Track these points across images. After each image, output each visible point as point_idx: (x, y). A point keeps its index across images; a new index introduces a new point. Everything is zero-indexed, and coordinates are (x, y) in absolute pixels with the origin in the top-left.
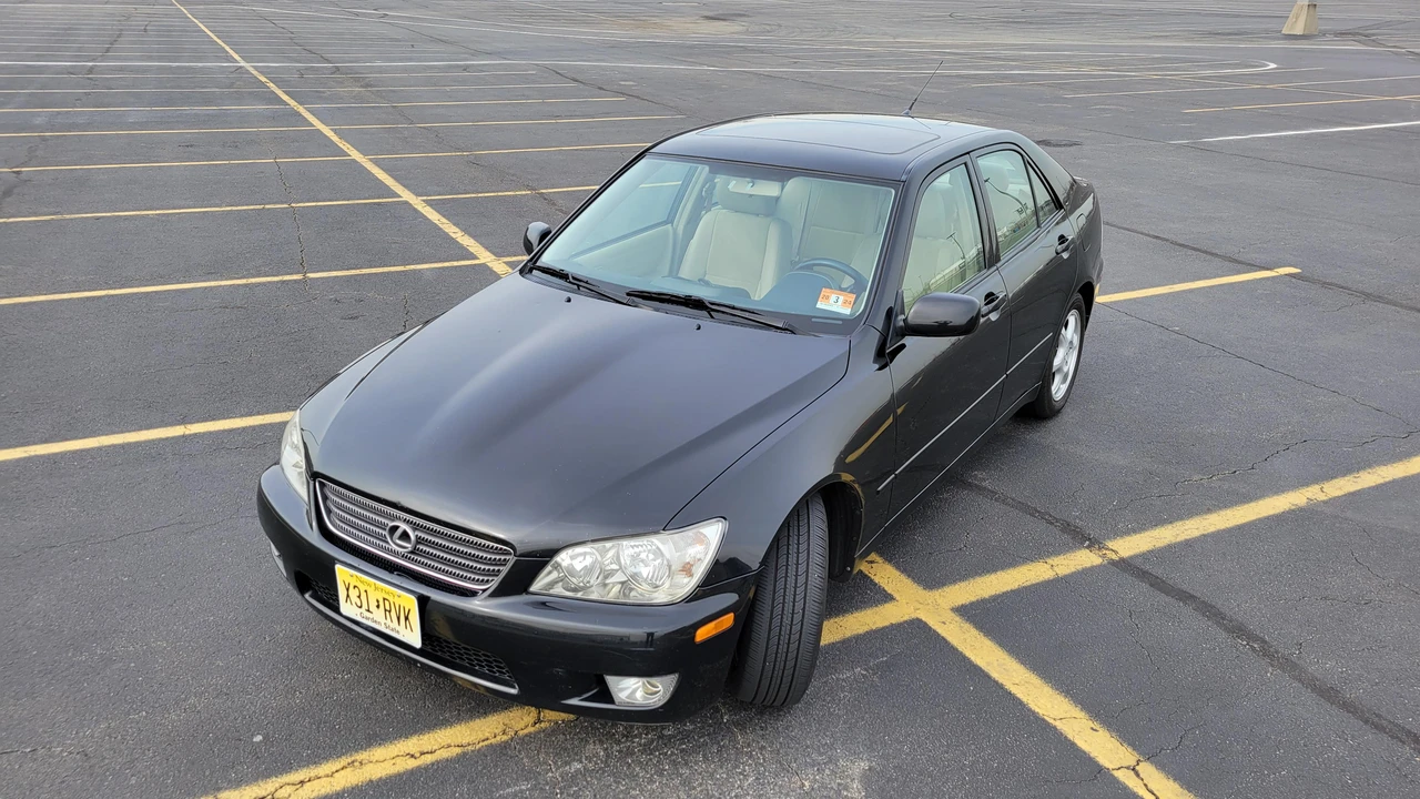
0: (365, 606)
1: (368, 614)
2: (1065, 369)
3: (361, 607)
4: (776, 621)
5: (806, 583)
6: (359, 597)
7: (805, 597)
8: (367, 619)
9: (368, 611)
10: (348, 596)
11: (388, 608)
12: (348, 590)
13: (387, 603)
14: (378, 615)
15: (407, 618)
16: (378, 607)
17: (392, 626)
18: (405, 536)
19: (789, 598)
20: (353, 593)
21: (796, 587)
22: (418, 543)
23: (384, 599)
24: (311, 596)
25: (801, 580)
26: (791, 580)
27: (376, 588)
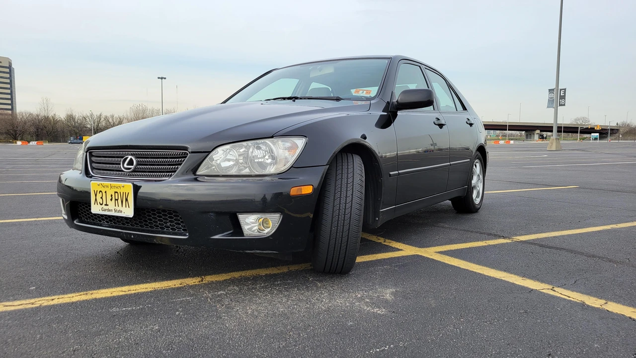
0: (104, 203)
1: (106, 207)
2: (478, 189)
3: (101, 204)
4: (337, 202)
5: (353, 181)
6: (102, 198)
7: (353, 189)
8: (105, 210)
9: (106, 205)
10: (96, 199)
11: (117, 198)
12: (96, 195)
13: (116, 194)
14: (111, 205)
15: (127, 200)
16: (111, 200)
17: (118, 209)
18: (131, 163)
19: (344, 189)
20: (99, 196)
21: (347, 184)
22: (138, 164)
23: (115, 192)
24: (76, 222)
25: (350, 180)
26: (344, 181)
27: (111, 187)
